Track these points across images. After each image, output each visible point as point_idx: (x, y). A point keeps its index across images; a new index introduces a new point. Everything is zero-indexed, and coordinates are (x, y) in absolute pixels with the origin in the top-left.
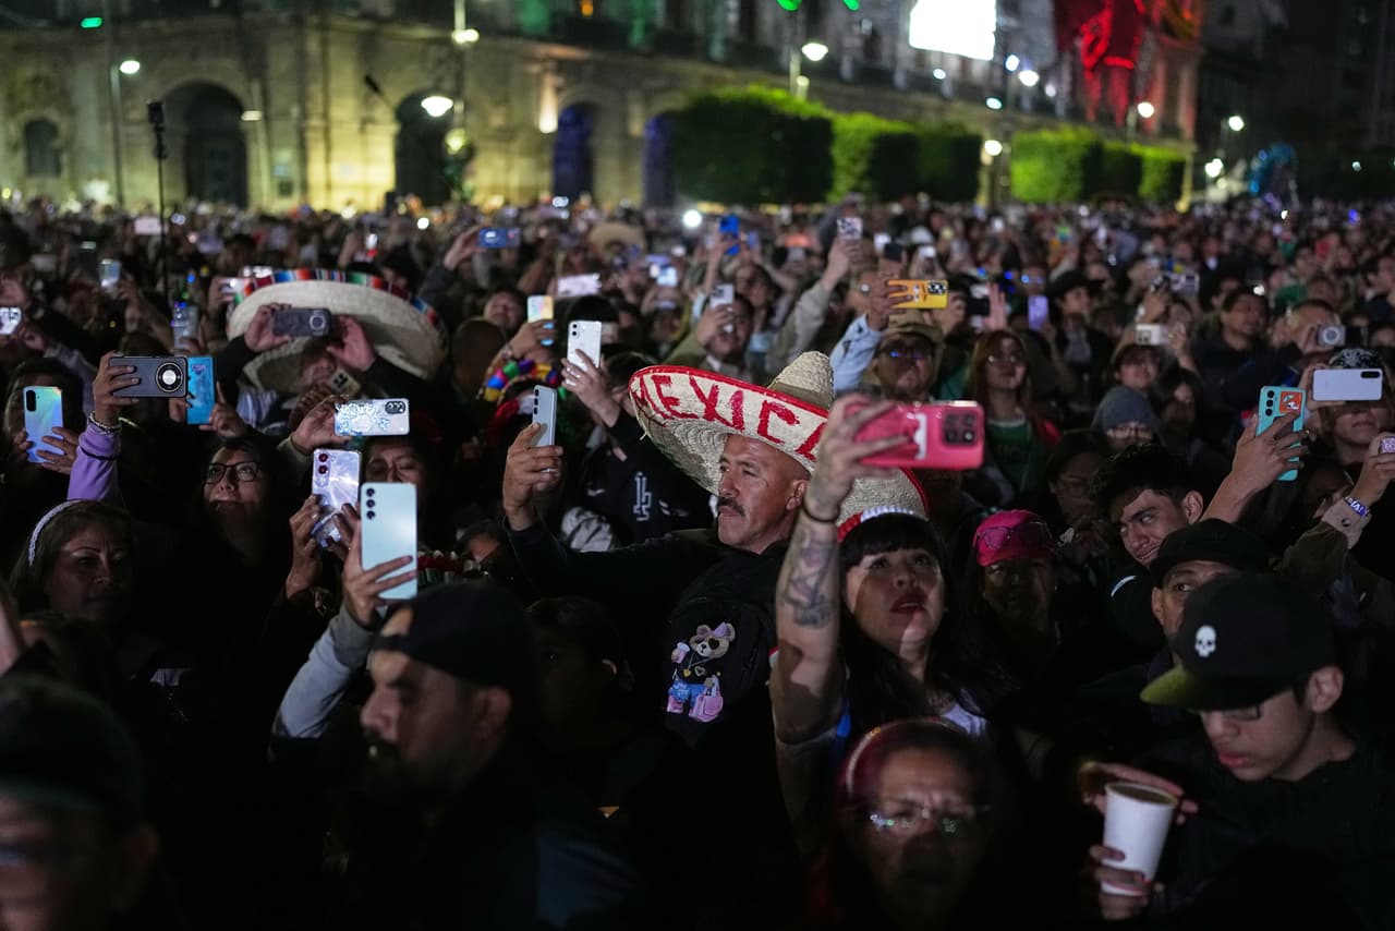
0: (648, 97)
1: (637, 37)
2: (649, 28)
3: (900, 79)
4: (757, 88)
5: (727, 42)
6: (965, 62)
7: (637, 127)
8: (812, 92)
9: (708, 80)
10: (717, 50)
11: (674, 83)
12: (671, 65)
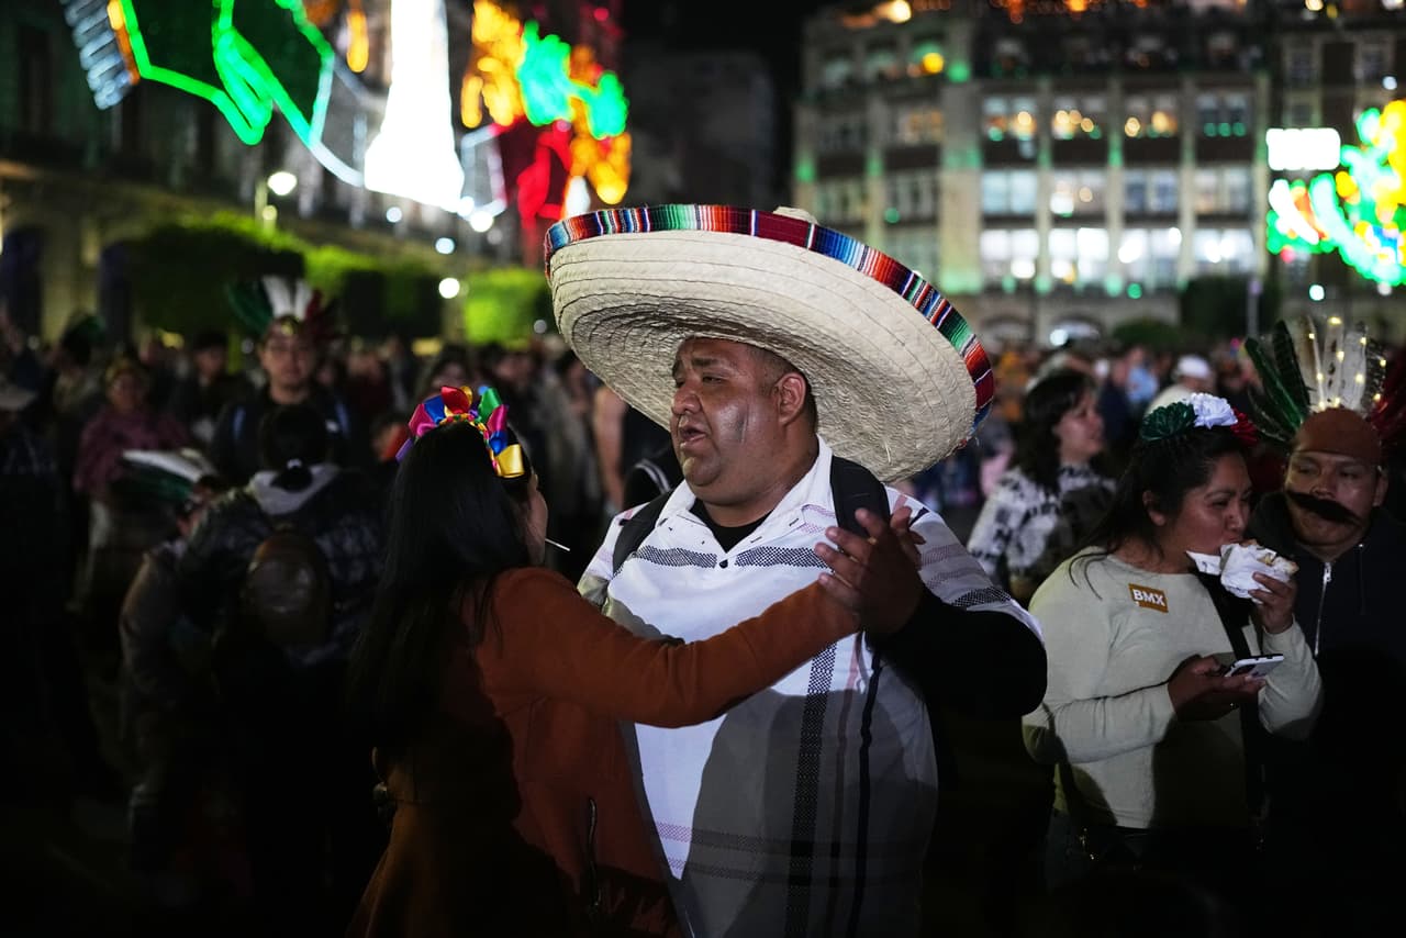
0: (103, 224)
1: (91, 159)
2: (103, 152)
3: (357, 217)
4: (223, 218)
5: (186, 171)
6: (417, 207)
7: (92, 254)
8: (281, 224)
9: (167, 209)
10: (176, 178)
11: (131, 209)
12: (129, 190)
